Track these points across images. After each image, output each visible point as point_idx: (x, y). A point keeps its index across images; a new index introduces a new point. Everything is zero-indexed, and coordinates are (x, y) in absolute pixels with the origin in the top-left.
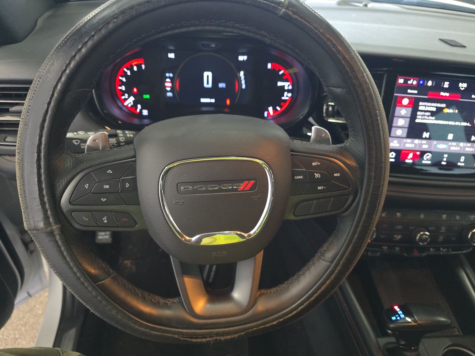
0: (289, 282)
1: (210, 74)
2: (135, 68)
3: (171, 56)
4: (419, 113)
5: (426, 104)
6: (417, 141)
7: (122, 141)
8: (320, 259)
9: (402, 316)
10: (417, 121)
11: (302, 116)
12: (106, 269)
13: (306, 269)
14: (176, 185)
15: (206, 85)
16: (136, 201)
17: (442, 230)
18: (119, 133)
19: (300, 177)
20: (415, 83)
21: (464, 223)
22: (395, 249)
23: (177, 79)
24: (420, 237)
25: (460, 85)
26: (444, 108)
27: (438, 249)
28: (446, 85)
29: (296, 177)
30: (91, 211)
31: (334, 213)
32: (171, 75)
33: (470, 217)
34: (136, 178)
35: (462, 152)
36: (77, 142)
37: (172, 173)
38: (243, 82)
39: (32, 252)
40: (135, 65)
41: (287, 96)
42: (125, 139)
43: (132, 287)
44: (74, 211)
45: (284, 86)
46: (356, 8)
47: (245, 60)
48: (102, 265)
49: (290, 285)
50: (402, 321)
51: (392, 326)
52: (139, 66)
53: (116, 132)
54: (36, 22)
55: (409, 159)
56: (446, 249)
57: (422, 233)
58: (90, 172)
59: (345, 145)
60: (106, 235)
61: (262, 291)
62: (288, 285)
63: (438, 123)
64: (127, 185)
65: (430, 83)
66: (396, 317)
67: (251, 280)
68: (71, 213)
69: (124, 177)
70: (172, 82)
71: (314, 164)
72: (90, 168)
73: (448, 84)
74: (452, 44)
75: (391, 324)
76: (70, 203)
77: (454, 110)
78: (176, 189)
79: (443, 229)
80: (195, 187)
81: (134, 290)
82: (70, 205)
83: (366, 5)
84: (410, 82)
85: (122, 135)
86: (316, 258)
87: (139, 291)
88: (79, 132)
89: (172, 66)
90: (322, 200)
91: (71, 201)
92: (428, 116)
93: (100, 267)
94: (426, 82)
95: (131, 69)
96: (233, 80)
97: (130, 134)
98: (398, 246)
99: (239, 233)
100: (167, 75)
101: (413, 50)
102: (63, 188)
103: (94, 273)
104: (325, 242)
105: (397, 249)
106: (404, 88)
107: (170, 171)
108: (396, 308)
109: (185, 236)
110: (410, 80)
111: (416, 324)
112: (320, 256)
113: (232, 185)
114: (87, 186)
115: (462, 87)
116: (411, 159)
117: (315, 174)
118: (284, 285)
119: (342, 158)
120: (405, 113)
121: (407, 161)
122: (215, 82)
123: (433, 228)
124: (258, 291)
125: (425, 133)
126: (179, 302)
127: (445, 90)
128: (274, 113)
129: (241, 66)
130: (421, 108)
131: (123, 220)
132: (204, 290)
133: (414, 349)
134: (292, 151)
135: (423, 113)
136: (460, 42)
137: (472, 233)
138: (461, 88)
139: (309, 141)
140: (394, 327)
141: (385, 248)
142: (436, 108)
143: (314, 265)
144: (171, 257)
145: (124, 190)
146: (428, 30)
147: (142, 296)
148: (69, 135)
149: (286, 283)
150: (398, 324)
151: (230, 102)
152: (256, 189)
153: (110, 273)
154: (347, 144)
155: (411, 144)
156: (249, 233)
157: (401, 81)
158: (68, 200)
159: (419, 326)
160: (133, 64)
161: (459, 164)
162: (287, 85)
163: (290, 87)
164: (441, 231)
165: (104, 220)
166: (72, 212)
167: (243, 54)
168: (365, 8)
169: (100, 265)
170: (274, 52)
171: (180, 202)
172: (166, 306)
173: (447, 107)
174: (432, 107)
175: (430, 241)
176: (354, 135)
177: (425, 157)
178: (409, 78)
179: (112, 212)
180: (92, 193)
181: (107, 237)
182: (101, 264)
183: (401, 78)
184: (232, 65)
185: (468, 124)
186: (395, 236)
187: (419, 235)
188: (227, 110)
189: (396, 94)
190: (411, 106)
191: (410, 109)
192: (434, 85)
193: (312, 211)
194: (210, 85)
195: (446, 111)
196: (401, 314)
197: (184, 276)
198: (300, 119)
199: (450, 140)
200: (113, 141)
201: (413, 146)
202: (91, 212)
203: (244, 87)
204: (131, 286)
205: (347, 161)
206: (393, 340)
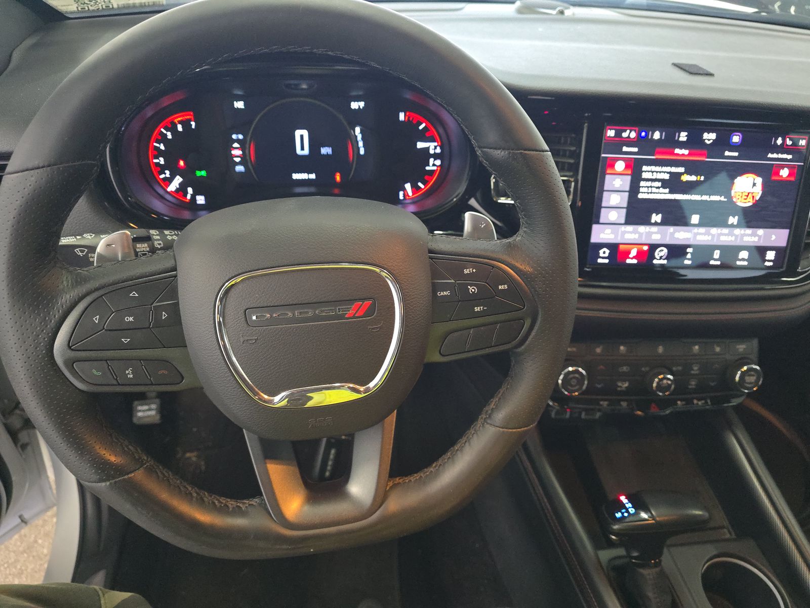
0: (439, 464)
1: (305, 133)
2: (180, 128)
3: (240, 105)
4: (642, 184)
5: (653, 168)
6: (642, 229)
7: (159, 247)
8: (485, 423)
9: (632, 511)
10: (640, 196)
11: (456, 197)
12: (136, 455)
13: (464, 441)
14: (242, 311)
15: (299, 151)
16: (180, 342)
17: (693, 370)
18: (154, 235)
19: (445, 293)
20: (633, 135)
21: (728, 357)
22: (621, 405)
23: (250, 142)
24: (658, 383)
25: (706, 136)
26: (682, 174)
27: (689, 402)
28: (683, 136)
29: (439, 294)
30: (106, 360)
31: (502, 348)
32: (241, 137)
33: (738, 347)
34: (178, 303)
35: (715, 242)
36: (82, 251)
37: (235, 292)
38: (361, 144)
39: (24, 447)
40: (180, 122)
41: (434, 165)
42: (163, 244)
43: (181, 483)
44: (77, 361)
45: (428, 148)
46: (545, 16)
47: (361, 107)
48: (128, 448)
49: (441, 467)
50: (631, 519)
51: (616, 527)
52: (186, 124)
53: (149, 233)
54: (11, 56)
55: (632, 258)
56: (703, 401)
57: (661, 376)
58: (102, 296)
59: (515, 240)
60: (150, 410)
61: (396, 481)
62: (437, 468)
63: (673, 198)
64: (164, 315)
65: (657, 135)
66: (623, 514)
67: (377, 462)
68: (73, 365)
69: (157, 302)
70: (242, 148)
71: (466, 271)
72: (100, 289)
73: (686, 136)
74: (692, 71)
75: (615, 525)
76: (70, 347)
77: (699, 177)
78: (243, 319)
79: (696, 368)
80: (274, 315)
81: (185, 487)
82: (69, 351)
83: (562, 12)
84: (625, 135)
85: (159, 237)
86: (480, 422)
87: (192, 488)
88: (85, 235)
89: (241, 121)
90: (482, 328)
91: (70, 345)
92: (658, 188)
93: (125, 450)
94: (650, 133)
95: (173, 129)
96: (343, 141)
97: (172, 236)
98: (624, 400)
99: (351, 385)
100: (234, 137)
101: (627, 83)
102: (57, 324)
103: (115, 461)
104: (492, 396)
105: (624, 404)
106: (618, 144)
107: (233, 290)
108: (623, 499)
109: (262, 394)
110: (625, 131)
111: (653, 521)
112: (485, 418)
113: (335, 309)
114: (96, 319)
115: (709, 140)
116: (634, 257)
117: (469, 287)
118: (432, 469)
119: (509, 260)
120: (620, 185)
121: (629, 261)
122: (315, 145)
123: (680, 368)
124: (390, 481)
125: (654, 215)
126: (260, 504)
127: (682, 145)
128: (414, 193)
129: (356, 118)
130: (644, 175)
131: (160, 372)
132: (301, 481)
133: (655, 562)
134: (431, 251)
135: (649, 184)
136: (704, 68)
137: (742, 372)
138: (706, 141)
139: (462, 236)
140: (620, 530)
141: (605, 404)
142: (669, 175)
143: (477, 433)
144: (244, 430)
145: (159, 324)
146: (656, 49)
147: (199, 498)
148: (64, 241)
149: (434, 465)
150: (625, 524)
151: (341, 178)
152: (375, 315)
153: (143, 462)
154: (518, 238)
155: (633, 234)
156: (367, 386)
157: (611, 133)
158: (66, 343)
159: (659, 525)
160: (176, 121)
161: (712, 262)
162: (432, 147)
163: (438, 150)
164: (692, 372)
165: (129, 374)
166: (74, 363)
167: (357, 99)
168: (560, 16)
169: (126, 449)
170: (408, 95)
171: (251, 340)
172: (238, 512)
173: (687, 172)
174: (664, 173)
175: (675, 388)
176: (527, 224)
177: (658, 254)
178: (625, 128)
179: (140, 360)
180: (106, 330)
181: (153, 413)
182: (127, 446)
183: (611, 129)
184: (341, 117)
185: (722, 199)
186: (620, 384)
187: (656, 380)
188: (336, 191)
189: (603, 155)
190: (629, 172)
191: (628, 179)
192: (663, 138)
193: (468, 346)
194: (306, 152)
195: (685, 178)
196: (630, 508)
197: (267, 461)
198: (452, 202)
199: (695, 225)
200: (143, 247)
201: (636, 236)
202: (105, 362)
203: (362, 152)
204: (178, 481)
205: (518, 265)
206: (621, 552)
